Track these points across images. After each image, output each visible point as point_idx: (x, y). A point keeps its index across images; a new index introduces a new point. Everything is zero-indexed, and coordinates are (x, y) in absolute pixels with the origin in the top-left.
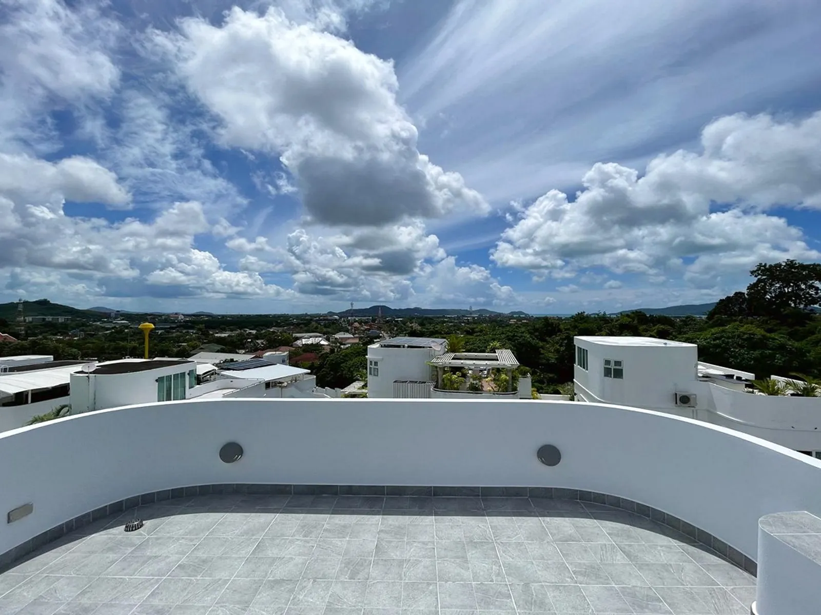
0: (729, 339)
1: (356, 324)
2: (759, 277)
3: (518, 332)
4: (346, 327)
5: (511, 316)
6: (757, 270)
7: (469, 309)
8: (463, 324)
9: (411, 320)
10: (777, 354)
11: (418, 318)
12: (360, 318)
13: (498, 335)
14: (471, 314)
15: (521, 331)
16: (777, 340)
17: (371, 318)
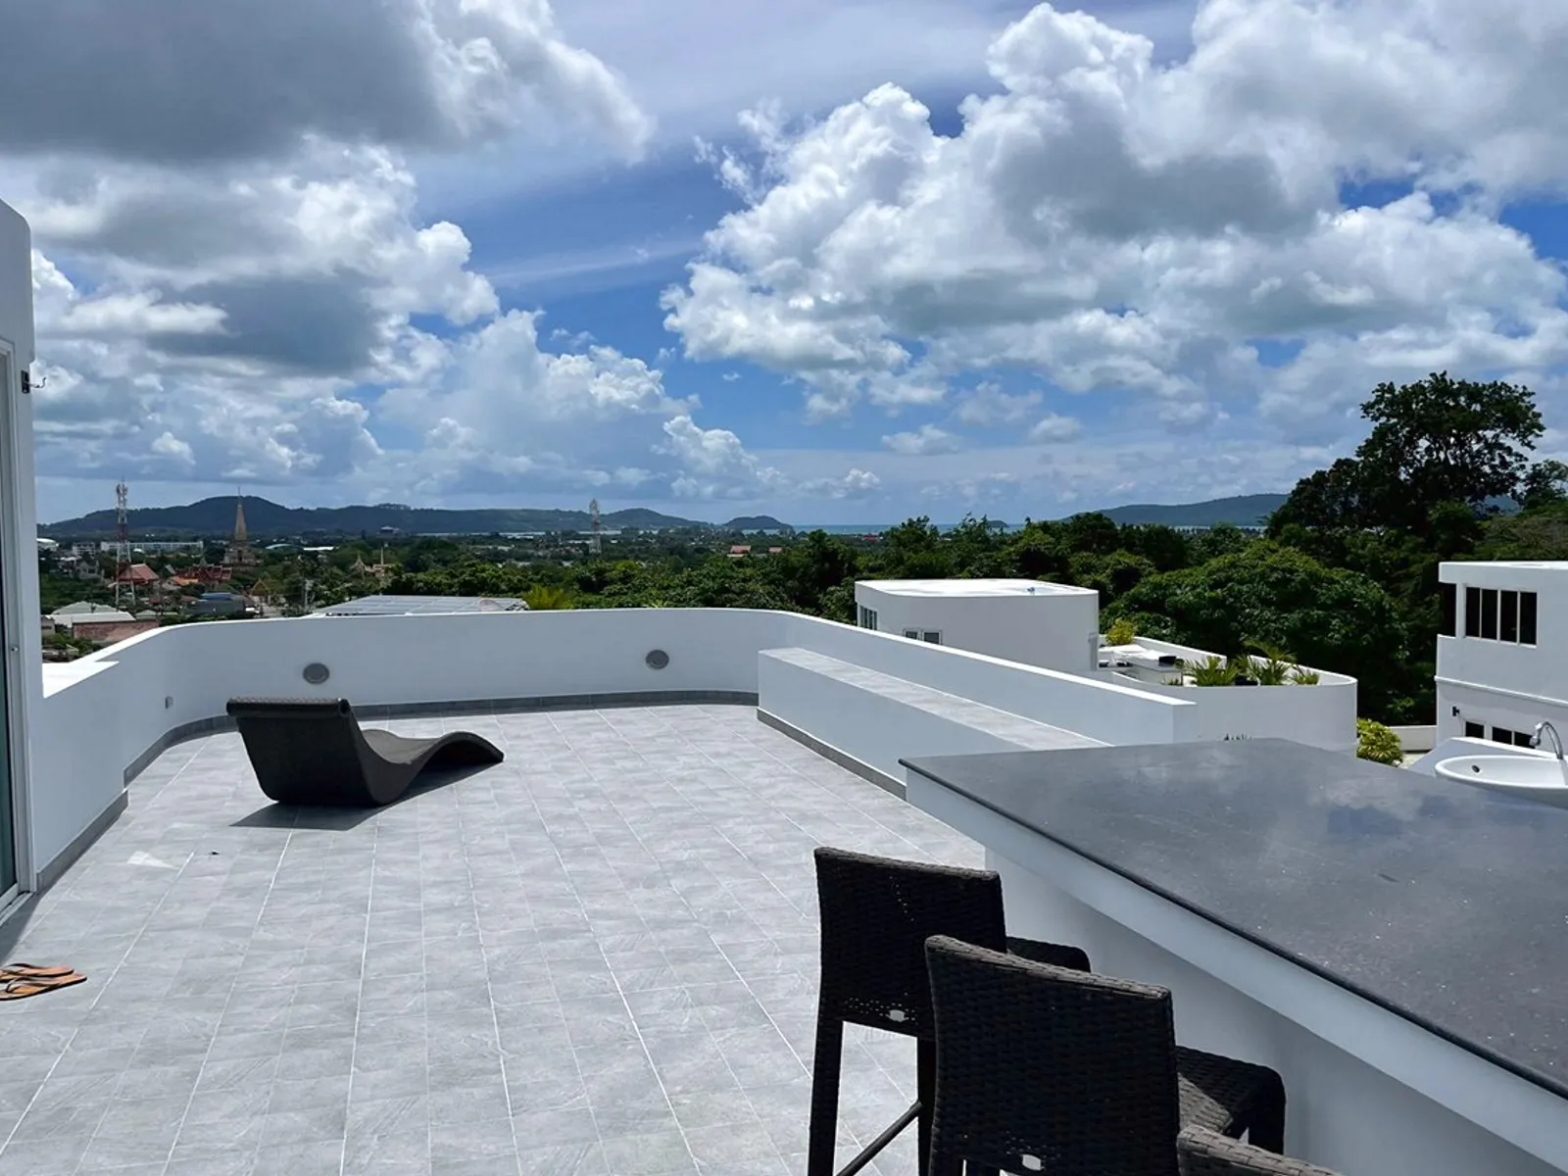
0: (1243, 584)
1: (141, 571)
2: (1383, 420)
3: (732, 578)
4: (96, 581)
5: (734, 533)
6: (1377, 402)
7: (587, 511)
8: (566, 564)
9: (369, 552)
10: (1334, 618)
11: (395, 544)
12: (151, 545)
13: (674, 588)
14: (595, 526)
15: (741, 576)
16: (1338, 582)
17: (200, 544)
